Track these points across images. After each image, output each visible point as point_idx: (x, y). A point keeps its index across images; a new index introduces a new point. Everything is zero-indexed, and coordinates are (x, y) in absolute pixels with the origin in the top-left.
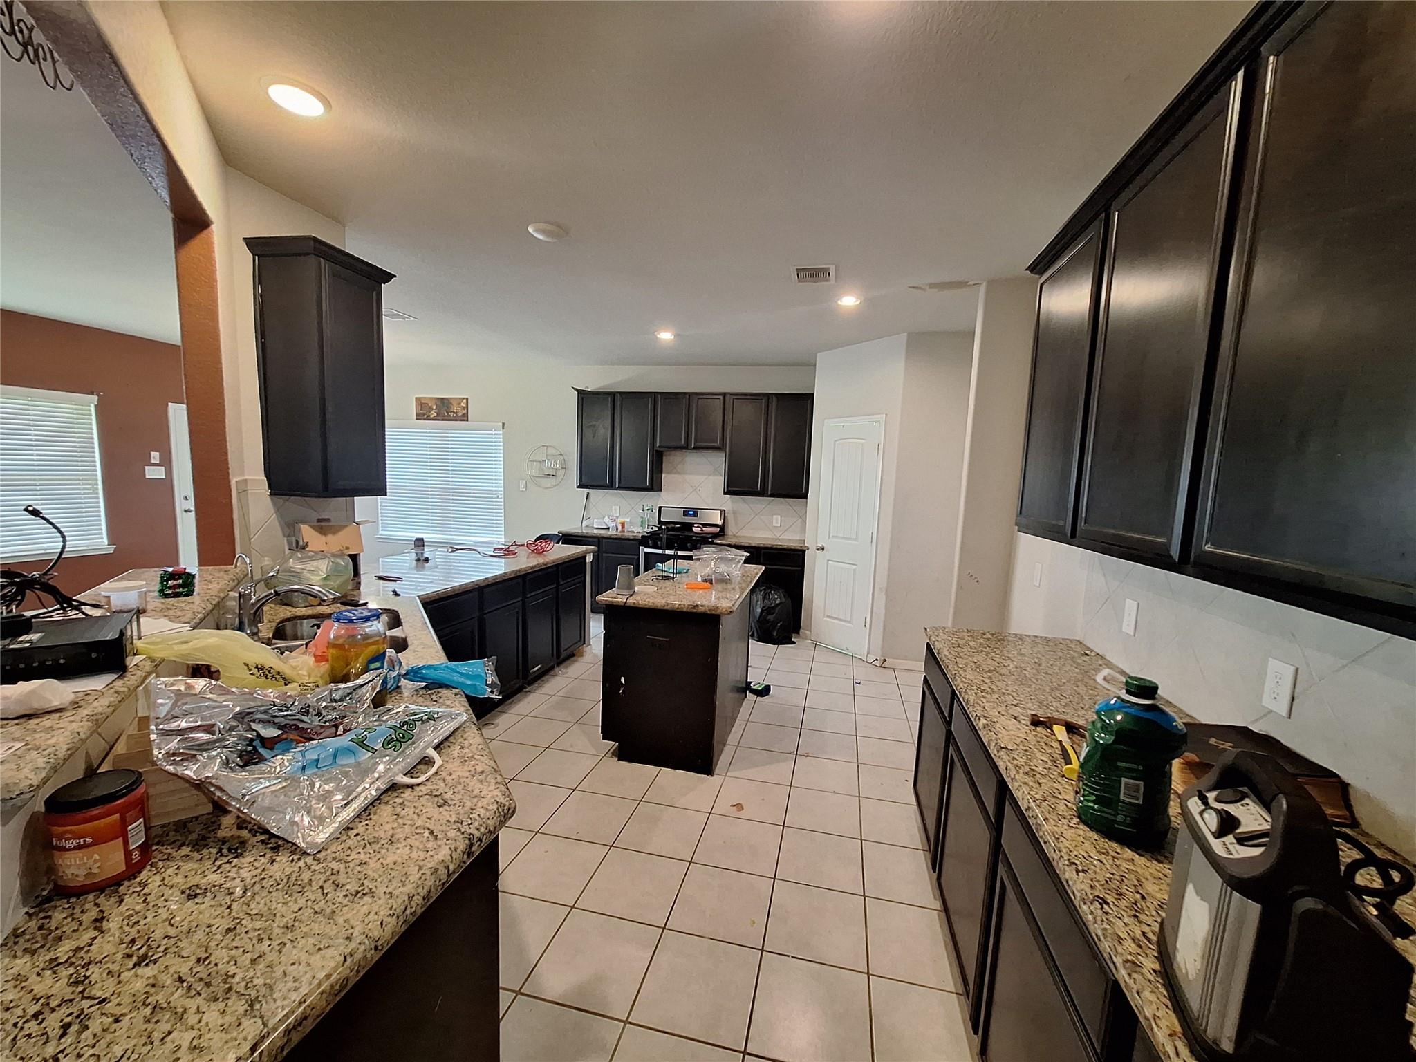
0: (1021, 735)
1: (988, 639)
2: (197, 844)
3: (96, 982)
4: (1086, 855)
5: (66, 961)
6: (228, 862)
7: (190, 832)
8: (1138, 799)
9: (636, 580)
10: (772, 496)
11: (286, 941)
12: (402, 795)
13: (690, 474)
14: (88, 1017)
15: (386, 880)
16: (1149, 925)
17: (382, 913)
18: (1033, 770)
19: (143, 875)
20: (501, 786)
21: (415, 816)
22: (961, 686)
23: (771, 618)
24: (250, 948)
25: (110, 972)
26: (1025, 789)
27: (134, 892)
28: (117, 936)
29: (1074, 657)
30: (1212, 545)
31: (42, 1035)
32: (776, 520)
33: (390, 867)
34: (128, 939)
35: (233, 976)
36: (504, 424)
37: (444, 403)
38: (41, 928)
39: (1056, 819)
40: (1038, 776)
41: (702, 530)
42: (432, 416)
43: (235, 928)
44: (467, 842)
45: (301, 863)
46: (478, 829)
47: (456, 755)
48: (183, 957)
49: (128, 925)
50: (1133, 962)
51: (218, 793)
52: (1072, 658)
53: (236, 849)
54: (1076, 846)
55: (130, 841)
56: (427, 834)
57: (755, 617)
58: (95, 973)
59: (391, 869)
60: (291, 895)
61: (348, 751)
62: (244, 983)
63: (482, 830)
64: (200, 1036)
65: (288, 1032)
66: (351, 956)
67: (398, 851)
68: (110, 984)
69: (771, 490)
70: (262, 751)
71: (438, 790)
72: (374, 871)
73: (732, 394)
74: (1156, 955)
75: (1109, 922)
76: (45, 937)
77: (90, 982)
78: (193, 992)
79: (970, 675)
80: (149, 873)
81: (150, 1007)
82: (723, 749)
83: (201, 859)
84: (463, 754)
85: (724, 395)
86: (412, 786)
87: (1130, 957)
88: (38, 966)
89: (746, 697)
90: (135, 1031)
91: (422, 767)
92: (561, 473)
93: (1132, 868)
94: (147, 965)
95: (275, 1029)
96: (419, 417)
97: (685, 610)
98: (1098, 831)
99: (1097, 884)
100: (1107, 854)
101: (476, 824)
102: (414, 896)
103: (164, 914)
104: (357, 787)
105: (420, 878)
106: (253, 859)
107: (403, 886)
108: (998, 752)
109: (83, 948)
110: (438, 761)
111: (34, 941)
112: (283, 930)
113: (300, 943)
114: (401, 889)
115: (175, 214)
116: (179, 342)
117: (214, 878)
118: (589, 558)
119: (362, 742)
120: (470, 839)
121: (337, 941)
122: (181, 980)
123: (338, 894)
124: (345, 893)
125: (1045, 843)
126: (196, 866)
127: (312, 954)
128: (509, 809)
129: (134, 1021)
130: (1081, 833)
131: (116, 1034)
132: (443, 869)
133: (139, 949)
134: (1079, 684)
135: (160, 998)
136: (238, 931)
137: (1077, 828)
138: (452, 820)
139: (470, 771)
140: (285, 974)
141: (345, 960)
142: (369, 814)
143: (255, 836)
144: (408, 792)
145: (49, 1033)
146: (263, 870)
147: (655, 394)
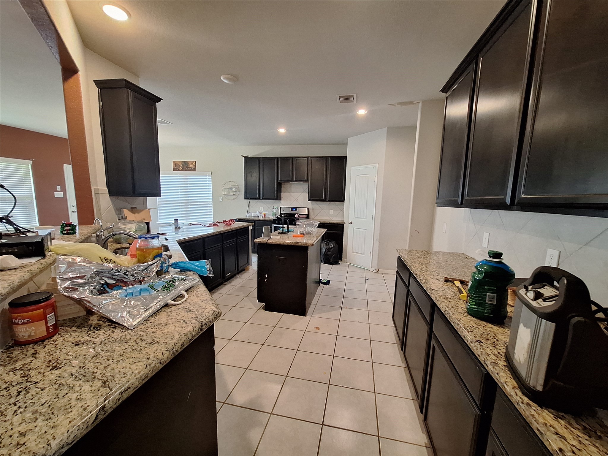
0: (441, 285)
1: (424, 253)
2: (79, 326)
3: (33, 376)
4: (471, 326)
5: (20, 369)
6: (93, 332)
7: (76, 322)
8: (494, 302)
9: (271, 234)
10: (329, 201)
11: (120, 360)
12: (171, 308)
13: (293, 193)
14: (29, 389)
15: (164, 338)
16: (501, 350)
17: (163, 350)
18: (447, 297)
19: (55, 338)
20: (215, 305)
21: (177, 316)
22: (414, 269)
23: (329, 253)
24: (104, 362)
25: (39, 372)
26: (444, 304)
27: (50, 344)
28: (43, 359)
29: (461, 259)
30: (525, 194)
31: (9, 395)
32: (331, 212)
33: (166, 333)
34: (48, 360)
35: (96, 373)
36: (212, 172)
37: (185, 164)
38: (8, 357)
39: (458, 314)
40: (449, 299)
41: (299, 216)
42: (180, 169)
43: (97, 356)
44: (200, 324)
45: (126, 333)
46: (205, 320)
47: (194, 294)
48: (73, 366)
49: (48, 355)
50: (495, 363)
51: (88, 304)
52: (460, 259)
53: (97, 328)
54: (467, 323)
55: (48, 322)
56: (182, 322)
57: (322, 253)
58: (32, 373)
59: (167, 334)
60: (122, 344)
61: (146, 290)
62: (101, 375)
63: (207, 320)
64: (81, 395)
65: (121, 393)
66: (149, 365)
67: (169, 328)
68: (40, 377)
69: (329, 198)
70: (107, 289)
71: (187, 306)
72: (159, 335)
73: (311, 157)
74: (504, 360)
75: (483, 349)
76: (10, 360)
77: (30, 376)
78: (78, 379)
79: (417, 265)
80: (58, 337)
81: (57, 385)
82: (310, 306)
83: (81, 332)
84: (197, 294)
85: (308, 157)
86: (175, 305)
87: (493, 361)
88: (6, 371)
89: (319, 285)
90: (51, 394)
91: (180, 299)
92: (237, 193)
93: (492, 330)
94: (56, 369)
95: (115, 392)
96: (175, 170)
97: (293, 245)
98: (476, 318)
99: (477, 336)
100: (481, 325)
101: (204, 318)
102: (177, 344)
103: (64, 351)
104: (151, 304)
105: (180, 337)
106: (104, 331)
107: (172, 340)
108: (431, 291)
109: (27, 364)
110: (186, 296)
111: (5, 362)
112: (118, 356)
113: (126, 361)
114: (171, 341)
115: (62, 66)
116: (67, 137)
117: (86, 338)
118: (251, 228)
119: (153, 287)
120: (201, 323)
121: (143, 360)
122: (72, 375)
123: (143, 343)
124: (146, 343)
125: (453, 323)
126: (79, 334)
127: (132, 364)
128: (218, 313)
129: (50, 390)
130: (469, 318)
131: (42, 395)
132: (190, 334)
133: (53, 364)
134: (464, 268)
135: (63, 381)
136: (98, 357)
137: (467, 317)
138: (193, 317)
139: (201, 300)
140: (120, 372)
141: (147, 366)
142: (156, 315)
143: (105, 323)
144: (173, 307)
145: (12, 395)
146: (109, 335)
147: (278, 157)
